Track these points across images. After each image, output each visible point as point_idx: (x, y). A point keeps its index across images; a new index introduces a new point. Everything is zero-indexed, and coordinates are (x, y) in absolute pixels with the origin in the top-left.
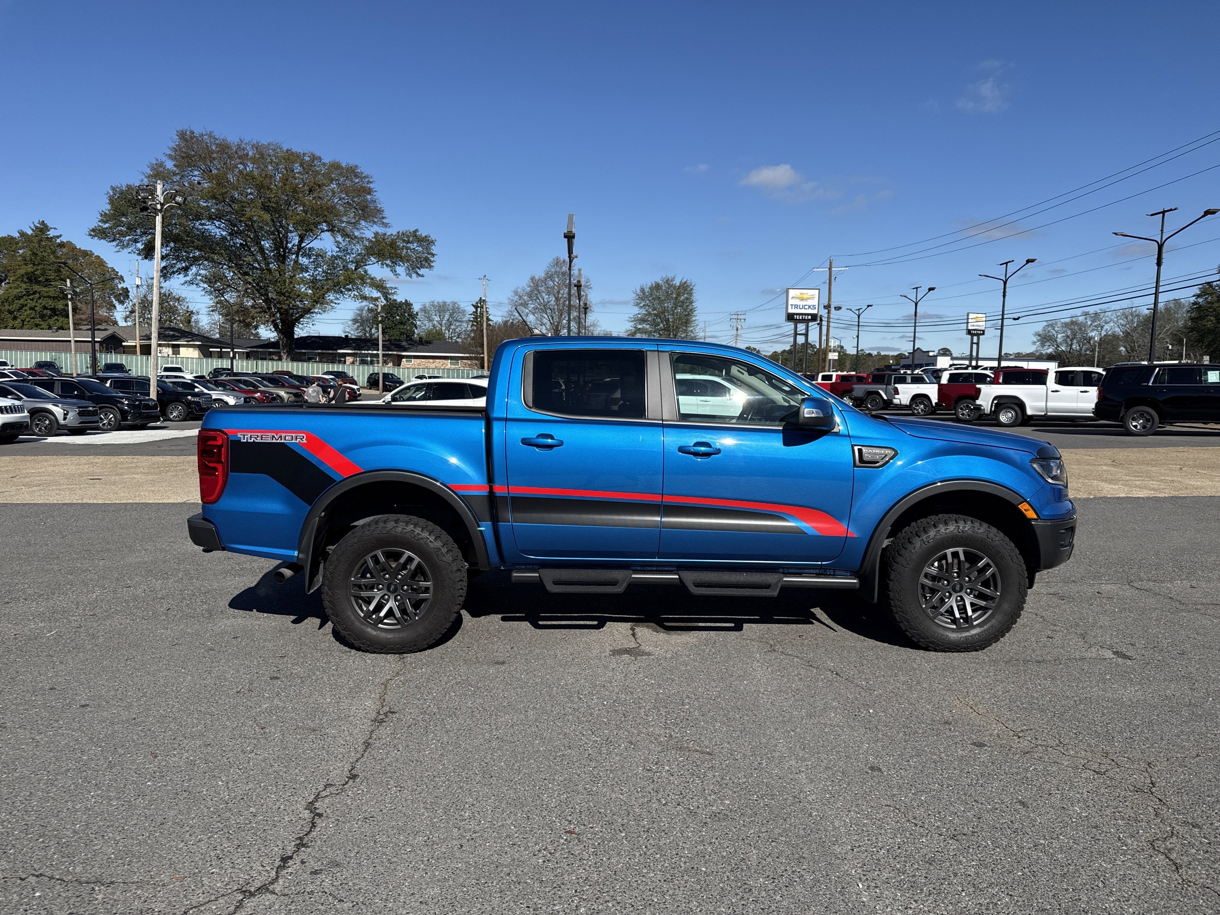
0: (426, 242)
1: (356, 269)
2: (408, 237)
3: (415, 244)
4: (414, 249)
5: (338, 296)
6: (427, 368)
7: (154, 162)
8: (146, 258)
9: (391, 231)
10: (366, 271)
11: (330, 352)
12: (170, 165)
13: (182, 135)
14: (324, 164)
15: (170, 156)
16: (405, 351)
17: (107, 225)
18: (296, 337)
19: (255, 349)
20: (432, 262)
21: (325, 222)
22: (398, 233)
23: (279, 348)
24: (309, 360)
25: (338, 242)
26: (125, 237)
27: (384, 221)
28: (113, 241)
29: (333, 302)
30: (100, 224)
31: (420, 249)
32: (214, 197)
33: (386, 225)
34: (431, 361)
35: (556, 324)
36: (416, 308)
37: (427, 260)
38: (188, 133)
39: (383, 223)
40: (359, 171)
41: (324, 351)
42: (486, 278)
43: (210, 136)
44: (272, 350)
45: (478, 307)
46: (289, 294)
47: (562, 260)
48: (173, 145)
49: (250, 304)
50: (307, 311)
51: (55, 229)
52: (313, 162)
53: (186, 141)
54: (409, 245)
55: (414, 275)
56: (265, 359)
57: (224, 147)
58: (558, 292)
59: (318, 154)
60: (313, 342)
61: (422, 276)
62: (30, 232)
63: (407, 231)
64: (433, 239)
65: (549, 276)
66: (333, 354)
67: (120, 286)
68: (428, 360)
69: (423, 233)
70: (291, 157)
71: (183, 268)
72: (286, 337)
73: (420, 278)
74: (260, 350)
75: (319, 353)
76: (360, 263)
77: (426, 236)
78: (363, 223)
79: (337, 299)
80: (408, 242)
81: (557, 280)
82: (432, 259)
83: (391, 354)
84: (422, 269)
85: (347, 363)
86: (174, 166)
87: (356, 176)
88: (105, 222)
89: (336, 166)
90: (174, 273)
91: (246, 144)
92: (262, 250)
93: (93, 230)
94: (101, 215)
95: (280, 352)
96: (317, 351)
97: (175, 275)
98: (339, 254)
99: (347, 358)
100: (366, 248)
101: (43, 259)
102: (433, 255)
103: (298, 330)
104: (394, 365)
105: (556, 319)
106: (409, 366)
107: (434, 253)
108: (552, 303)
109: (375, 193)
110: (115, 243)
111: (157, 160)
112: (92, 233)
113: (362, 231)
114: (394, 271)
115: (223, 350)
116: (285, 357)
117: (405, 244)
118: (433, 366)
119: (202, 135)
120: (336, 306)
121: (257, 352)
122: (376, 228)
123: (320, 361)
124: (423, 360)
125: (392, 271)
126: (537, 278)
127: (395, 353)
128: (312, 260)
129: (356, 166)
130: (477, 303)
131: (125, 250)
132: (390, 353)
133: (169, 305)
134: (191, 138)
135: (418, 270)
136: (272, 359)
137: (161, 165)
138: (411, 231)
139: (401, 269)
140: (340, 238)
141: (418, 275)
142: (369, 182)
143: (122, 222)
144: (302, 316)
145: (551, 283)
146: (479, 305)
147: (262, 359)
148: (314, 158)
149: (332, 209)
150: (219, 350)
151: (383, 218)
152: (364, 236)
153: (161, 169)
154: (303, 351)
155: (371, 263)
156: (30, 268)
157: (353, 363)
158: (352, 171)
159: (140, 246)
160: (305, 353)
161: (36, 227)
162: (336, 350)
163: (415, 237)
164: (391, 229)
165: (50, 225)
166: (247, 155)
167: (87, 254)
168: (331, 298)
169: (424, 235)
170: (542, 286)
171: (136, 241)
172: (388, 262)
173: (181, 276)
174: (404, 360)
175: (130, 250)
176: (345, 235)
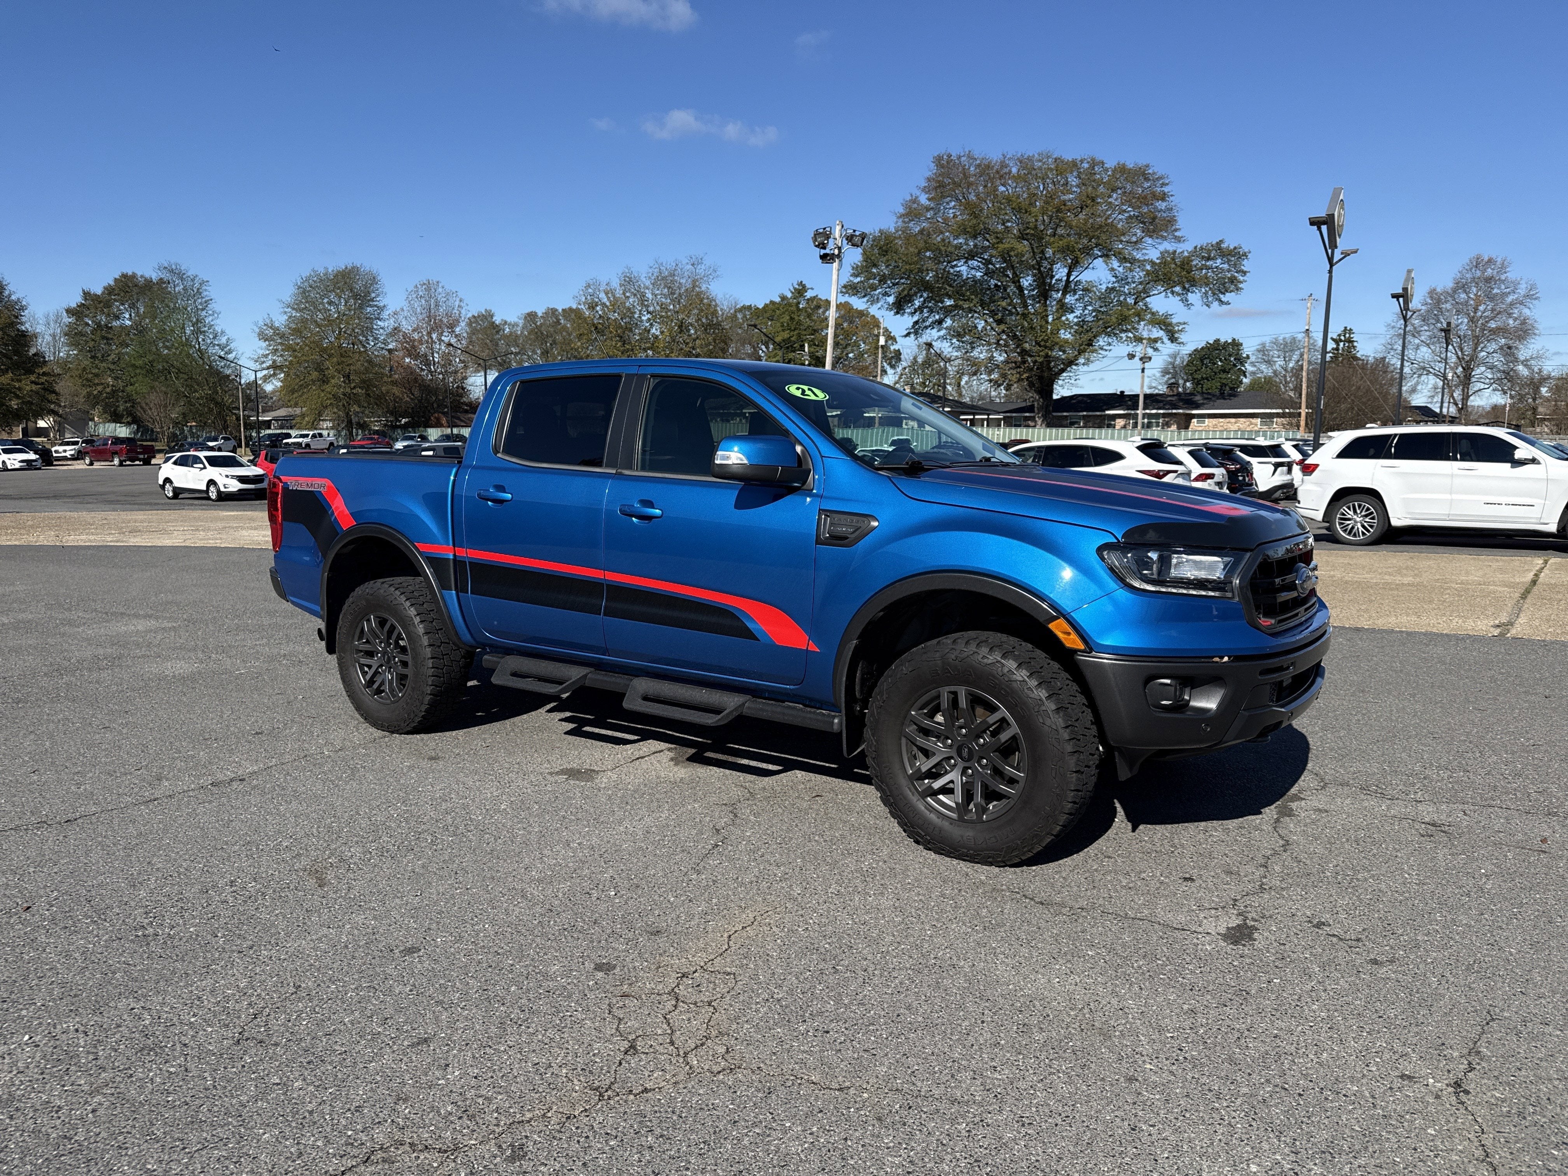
0: (1235, 256)
1: (1135, 303)
2: (1209, 251)
3: (1219, 261)
4: (1216, 267)
5: (1110, 340)
6: (1226, 430)
7: (908, 198)
8: (897, 313)
9: (1185, 248)
10: (1146, 305)
11: (1098, 413)
12: (923, 199)
13: (938, 160)
14: (1107, 170)
15: (925, 190)
16: (1197, 408)
17: (859, 279)
18: (1055, 397)
19: (1008, 414)
20: (1241, 282)
21: (1097, 245)
22: (1196, 247)
23: (1033, 412)
24: (1071, 425)
25: (1112, 270)
26: (875, 290)
27: (1176, 234)
28: (864, 296)
29: (1102, 349)
30: (852, 278)
31: (1226, 266)
32: (965, 232)
33: (1178, 240)
34: (1233, 420)
35: (1467, 358)
36: (1249, 348)
37: (1233, 280)
38: (945, 157)
39: (1176, 237)
40: (1150, 171)
41: (1090, 413)
42: (1313, 297)
43: (970, 156)
44: (1027, 414)
45: (1341, 341)
46: (1049, 343)
47: (1486, 259)
48: (929, 174)
49: (1002, 359)
50: (1071, 363)
51: (812, 289)
52: (1094, 169)
53: (942, 166)
54: (1209, 263)
55: (1216, 303)
56: (1019, 426)
57: (985, 168)
58: (1476, 310)
59: (1099, 157)
60: (1080, 402)
61: (1228, 303)
62: (789, 295)
63: (1208, 244)
64: (1246, 250)
65: (1461, 286)
66: (1101, 416)
67: (892, 348)
68: (1228, 420)
69: (1230, 243)
70: (1063, 167)
71: (936, 321)
72: (1042, 397)
73: (1224, 306)
74: (1014, 415)
75: (1084, 416)
76: (1142, 294)
77: (1235, 248)
78: (1149, 241)
79: (1109, 344)
80: (1209, 259)
81: (1474, 290)
82: (1241, 278)
83: (1175, 414)
84: (1227, 294)
85: (1117, 427)
86: (929, 199)
87: (1147, 179)
88: (857, 276)
89: (1122, 169)
90: (926, 327)
91: (1009, 159)
92: (1021, 289)
93: (845, 287)
94: (853, 268)
95: (1034, 417)
96: (1081, 414)
97: (928, 331)
98: (1116, 285)
99: (1118, 421)
100: (1148, 273)
101: (799, 323)
102: (1244, 273)
103: (1058, 388)
104: (1179, 428)
105: (1468, 350)
106: (1200, 429)
107: (1245, 269)
108: (1464, 327)
109: (1171, 198)
110: (865, 299)
111: (912, 195)
112: (844, 290)
113: (1144, 251)
114: (1185, 301)
115: (977, 417)
116: (1039, 422)
117: (1203, 262)
118: (1235, 427)
119: (959, 157)
120: (1107, 353)
121: (1012, 417)
122: (1168, 246)
123: (1085, 427)
124: (1221, 420)
125: (1182, 300)
126: (1439, 290)
127: (1181, 411)
128: (1077, 297)
129: (1147, 166)
130: (1339, 335)
131: (874, 306)
132: (1174, 411)
133: (940, 366)
134: (948, 162)
135: (1221, 296)
136: (1028, 426)
137: (915, 201)
138: (1214, 243)
139: (1195, 297)
140: (1115, 264)
141: (1221, 302)
142: (1163, 185)
143: (874, 274)
144: (1063, 371)
145: (1463, 296)
146: (1343, 338)
147: (1016, 426)
148: (1094, 163)
149: (1108, 228)
150: (972, 417)
151: (1176, 230)
152: (1147, 258)
153: (915, 206)
154: (1065, 414)
155: (1156, 292)
156: (786, 335)
157: (1124, 427)
158: (1142, 173)
159: (891, 300)
160: (1066, 416)
161: (795, 289)
162: (1104, 411)
163: (1220, 250)
164: (1186, 243)
165: (808, 286)
166: (1010, 172)
167: (864, 315)
168: (1101, 343)
169: (1232, 247)
170: (1446, 302)
171: (886, 294)
172: (1178, 289)
173: (935, 330)
174: (1195, 421)
175: (879, 305)
176: (1123, 260)
